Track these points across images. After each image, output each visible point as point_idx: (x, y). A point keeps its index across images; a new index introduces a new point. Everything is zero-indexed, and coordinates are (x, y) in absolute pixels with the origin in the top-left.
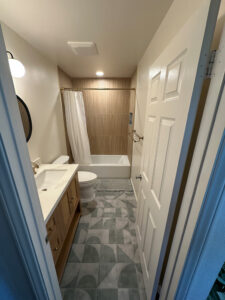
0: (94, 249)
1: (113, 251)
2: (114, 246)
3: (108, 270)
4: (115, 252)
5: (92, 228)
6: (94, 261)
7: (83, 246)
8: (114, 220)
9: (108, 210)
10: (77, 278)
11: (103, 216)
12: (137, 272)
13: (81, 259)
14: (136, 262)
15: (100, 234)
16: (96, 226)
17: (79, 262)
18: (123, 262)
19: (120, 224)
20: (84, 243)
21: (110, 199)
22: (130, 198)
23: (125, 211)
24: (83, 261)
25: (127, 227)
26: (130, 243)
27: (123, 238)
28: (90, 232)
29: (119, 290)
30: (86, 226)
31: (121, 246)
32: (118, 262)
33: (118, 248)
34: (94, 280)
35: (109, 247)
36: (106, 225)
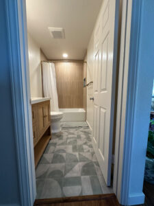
0: (61, 156)
1: (75, 156)
2: (77, 154)
3: (72, 166)
4: (78, 156)
5: (59, 145)
6: (61, 162)
7: (53, 155)
9: (70, 136)
10: (47, 172)
11: (67, 139)
12: (95, 166)
14: (94, 160)
15: (66, 148)
16: (62, 144)
17: (49, 163)
18: (84, 161)
19: (79, 142)
20: (53, 152)
21: (72, 131)
22: (86, 130)
23: (83, 136)
24: (52, 163)
25: (85, 143)
26: (89, 151)
27: (83, 149)
28: (58, 147)
29: (82, 177)
30: (55, 144)
31: (81, 153)
32: (80, 161)
33: (79, 154)
34: (62, 172)
35: (72, 154)
36: (70, 143)
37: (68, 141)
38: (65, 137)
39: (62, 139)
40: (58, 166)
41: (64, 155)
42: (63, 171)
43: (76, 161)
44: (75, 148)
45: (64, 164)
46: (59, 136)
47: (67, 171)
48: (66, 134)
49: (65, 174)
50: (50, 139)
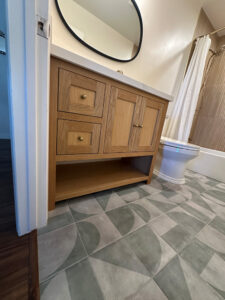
11: (179, 204)
17: (104, 209)
30: (145, 194)
31: (184, 265)
33: (174, 261)
34: (97, 244)
35: (158, 241)
36: (175, 216)
37: (179, 209)
38: (177, 197)
40: (107, 226)
41: (140, 223)
42: (102, 245)
43: (148, 263)
44: (176, 236)
45: (119, 236)
46: (168, 189)
47: (105, 256)
48: (190, 196)
49: (95, 256)
50: (145, 182)
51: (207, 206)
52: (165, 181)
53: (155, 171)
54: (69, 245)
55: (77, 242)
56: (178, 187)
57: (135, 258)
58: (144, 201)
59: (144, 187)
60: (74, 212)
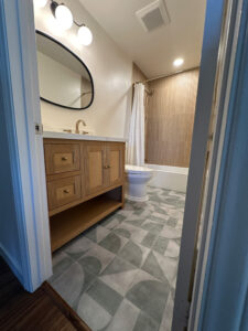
0: (119, 240)
1: (141, 253)
2: (147, 251)
3: (123, 269)
4: (145, 256)
5: (128, 222)
8: (162, 226)
9: (156, 214)
10: (83, 253)
11: (147, 217)
13: (99, 241)
15: (134, 231)
16: (134, 222)
17: (95, 241)
18: (151, 273)
21: (165, 207)
24: (100, 244)
27: (165, 249)
28: (123, 223)
29: (126, 302)
32: (143, 269)
33: (151, 254)
34: (100, 267)
35: (138, 247)
36: (146, 227)
37: (148, 221)
38: (146, 213)
39: (138, 214)
40: (103, 253)
41: (125, 241)
42: (104, 267)
43: (135, 263)
44: (149, 240)
45: (113, 255)
46: (138, 208)
47: (109, 271)
48: (152, 208)
49: (103, 274)
50: (120, 208)
51: (164, 212)
52: (135, 202)
53: (126, 196)
54: (80, 278)
55: (86, 273)
56: (144, 204)
57: (128, 263)
58: (124, 225)
59: (120, 212)
60: (71, 255)
